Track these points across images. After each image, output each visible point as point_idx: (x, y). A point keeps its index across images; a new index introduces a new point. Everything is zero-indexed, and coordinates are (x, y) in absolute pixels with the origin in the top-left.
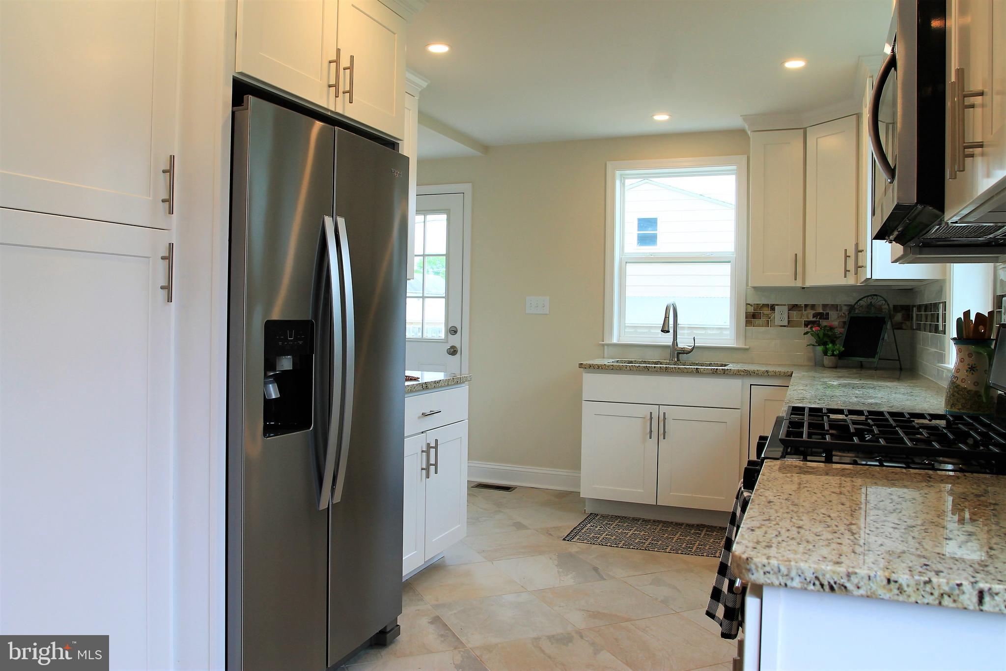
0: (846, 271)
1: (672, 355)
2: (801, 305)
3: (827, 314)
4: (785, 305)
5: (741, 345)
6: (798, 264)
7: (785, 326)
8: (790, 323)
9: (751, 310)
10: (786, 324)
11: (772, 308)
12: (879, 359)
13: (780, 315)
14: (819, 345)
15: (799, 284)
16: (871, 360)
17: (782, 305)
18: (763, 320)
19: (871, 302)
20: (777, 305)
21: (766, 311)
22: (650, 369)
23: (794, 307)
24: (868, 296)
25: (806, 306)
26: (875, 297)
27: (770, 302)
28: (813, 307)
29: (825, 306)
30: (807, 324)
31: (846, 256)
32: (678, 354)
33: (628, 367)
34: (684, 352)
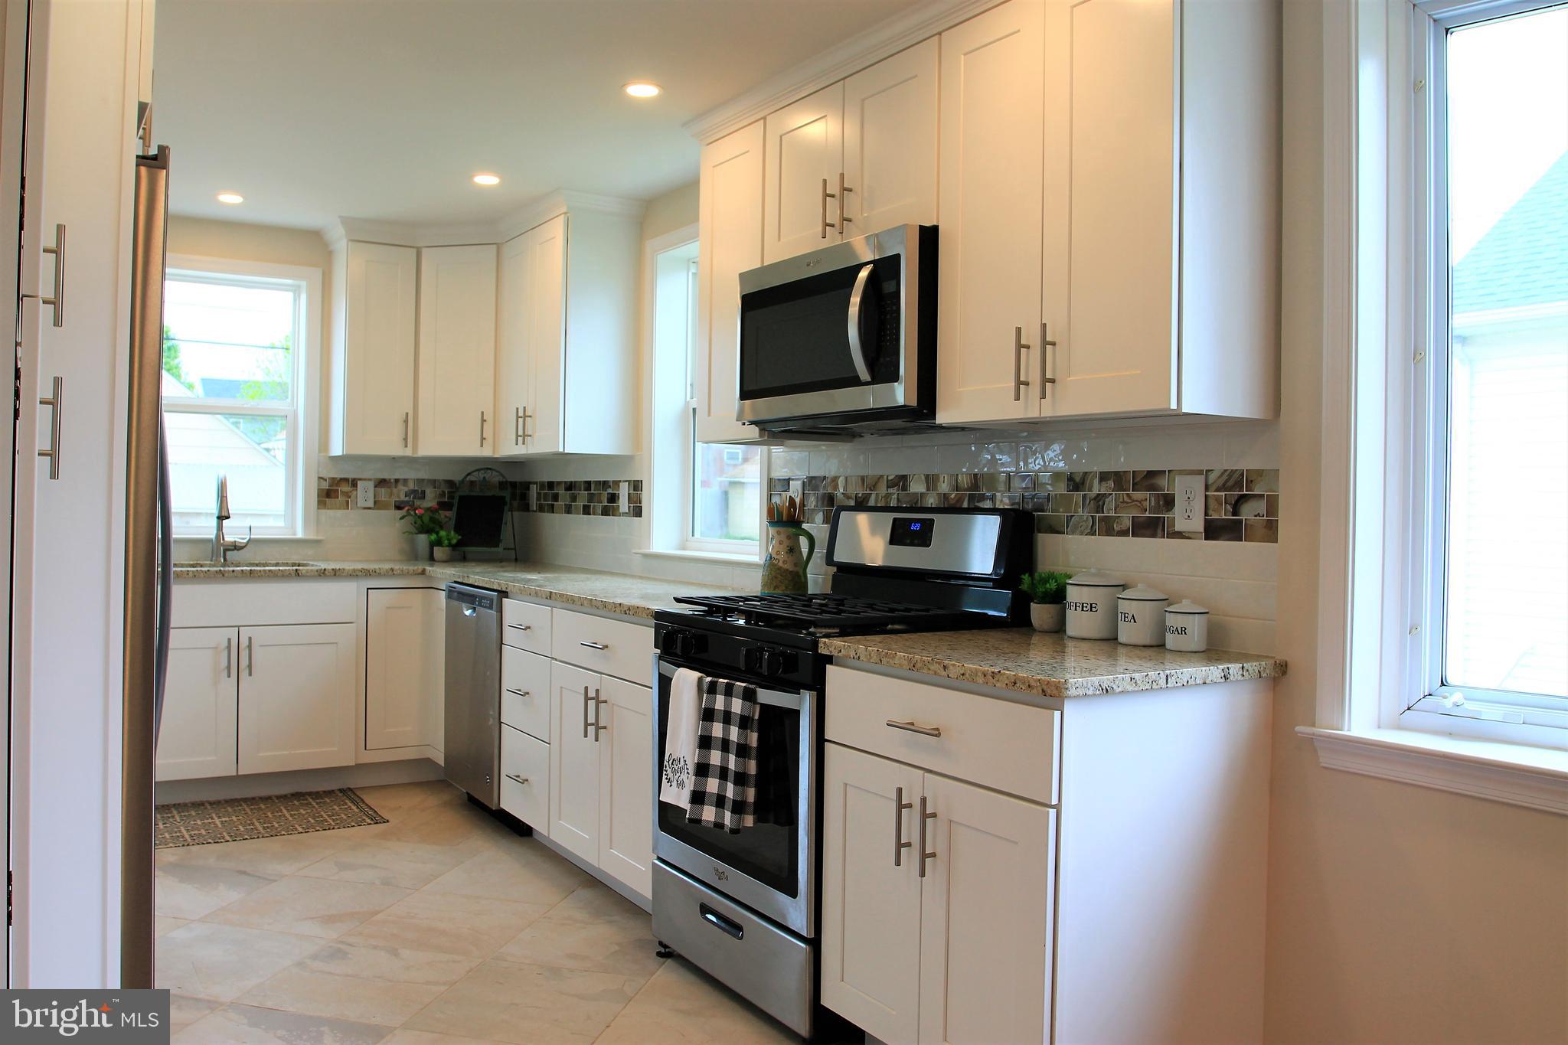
0: (483, 439)
1: (214, 554)
2: (390, 479)
3: (423, 492)
4: (370, 480)
5: (312, 536)
6: (409, 426)
7: (370, 508)
8: (378, 504)
9: (325, 486)
10: (371, 504)
11: (354, 483)
12: (504, 549)
13: (365, 494)
14: (420, 532)
15: (408, 452)
16: (495, 549)
17: (365, 480)
18: (341, 499)
19: (484, 478)
20: (360, 479)
21: (345, 488)
22: (226, 575)
23: (381, 483)
24: (479, 470)
25: (397, 481)
26: (489, 471)
27: (351, 476)
28: (405, 481)
29: (420, 481)
30: (398, 507)
31: (483, 421)
32: (225, 551)
33: (191, 574)
34: (235, 547)
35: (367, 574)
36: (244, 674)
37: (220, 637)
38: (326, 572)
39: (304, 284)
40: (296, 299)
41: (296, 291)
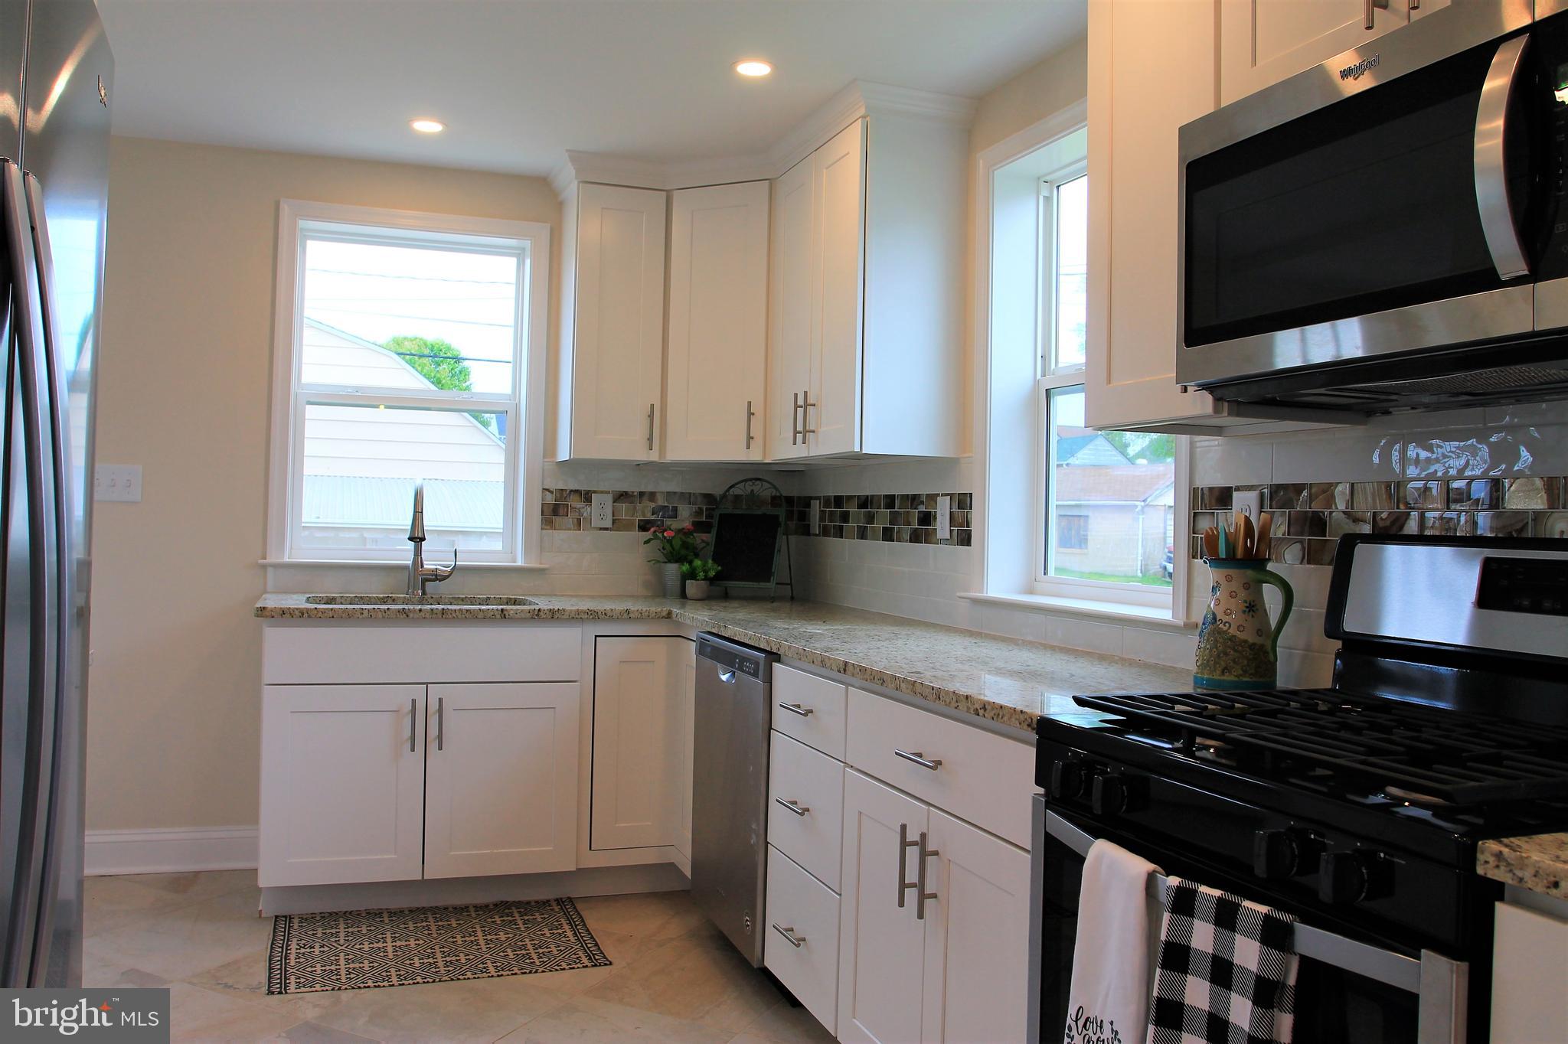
0: (750, 438)
1: (411, 585)
2: (633, 492)
3: (675, 509)
4: (607, 493)
5: (534, 565)
6: (655, 420)
7: (606, 529)
8: (617, 524)
9: (550, 499)
10: (609, 524)
11: (587, 497)
12: (777, 584)
13: (600, 510)
14: (670, 561)
15: (654, 456)
16: (762, 585)
17: (602, 492)
18: (569, 521)
19: (752, 490)
20: (595, 492)
21: (575, 502)
22: (411, 615)
23: (621, 497)
24: (746, 481)
25: (641, 494)
26: (758, 482)
27: (583, 487)
28: (652, 496)
29: (670, 495)
30: (644, 526)
31: (750, 414)
32: (424, 581)
33: (366, 613)
34: (436, 577)
35: (594, 616)
36: (433, 746)
37: (401, 697)
38: (541, 614)
39: (527, 244)
40: (520, 266)
41: (520, 255)
